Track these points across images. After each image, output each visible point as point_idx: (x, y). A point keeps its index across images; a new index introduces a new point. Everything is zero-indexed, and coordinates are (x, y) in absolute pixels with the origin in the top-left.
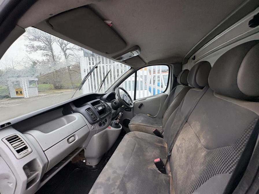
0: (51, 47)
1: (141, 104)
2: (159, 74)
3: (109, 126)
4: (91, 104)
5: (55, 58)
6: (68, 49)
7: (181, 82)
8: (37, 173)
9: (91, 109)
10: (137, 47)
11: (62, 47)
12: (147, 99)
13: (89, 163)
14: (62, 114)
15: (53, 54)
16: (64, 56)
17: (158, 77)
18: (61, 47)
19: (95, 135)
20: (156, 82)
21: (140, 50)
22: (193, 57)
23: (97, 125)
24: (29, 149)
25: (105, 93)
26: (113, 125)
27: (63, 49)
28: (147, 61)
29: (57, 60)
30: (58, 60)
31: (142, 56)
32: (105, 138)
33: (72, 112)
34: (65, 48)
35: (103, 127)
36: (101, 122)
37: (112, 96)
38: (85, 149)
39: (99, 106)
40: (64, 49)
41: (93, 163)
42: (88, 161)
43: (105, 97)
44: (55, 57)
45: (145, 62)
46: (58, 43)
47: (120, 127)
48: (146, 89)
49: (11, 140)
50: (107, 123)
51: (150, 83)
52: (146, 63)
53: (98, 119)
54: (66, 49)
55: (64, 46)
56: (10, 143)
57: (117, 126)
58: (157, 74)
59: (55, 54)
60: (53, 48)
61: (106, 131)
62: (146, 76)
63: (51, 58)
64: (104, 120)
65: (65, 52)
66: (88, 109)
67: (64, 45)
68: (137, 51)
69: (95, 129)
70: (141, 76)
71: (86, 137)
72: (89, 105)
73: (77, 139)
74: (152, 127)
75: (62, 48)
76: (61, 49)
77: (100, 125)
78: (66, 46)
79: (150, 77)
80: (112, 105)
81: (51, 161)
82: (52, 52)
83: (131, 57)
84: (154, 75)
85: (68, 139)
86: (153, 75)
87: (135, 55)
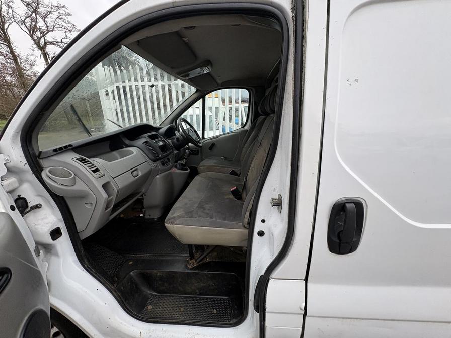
0: (5, 34)
1: (212, 144)
2: (237, 105)
3: (172, 167)
4: (148, 136)
5: (19, 62)
6: (50, 43)
7: (261, 111)
8: (111, 197)
9: (150, 143)
10: (208, 63)
11: (35, 37)
12: (221, 137)
13: (150, 216)
14: (109, 150)
15: (12, 52)
16: (43, 59)
17: (237, 110)
18: (32, 36)
19: (158, 176)
20: (234, 118)
21: (212, 66)
22: (276, 79)
23: (159, 163)
24: (102, 172)
25: (160, 127)
26: (178, 167)
27: (37, 43)
28: (220, 82)
29: (25, 66)
30: (29, 66)
31: (213, 74)
32: (169, 181)
33: (124, 146)
34: (42, 40)
35: (165, 167)
36: (163, 160)
37: (170, 132)
38: (145, 195)
39: (158, 141)
40: (39, 42)
41: (155, 215)
42: (148, 213)
43: (162, 131)
44: (18, 59)
45: (217, 83)
46: (23, 27)
47: (188, 170)
48: (219, 129)
49: (82, 160)
50: (170, 164)
51: (224, 120)
52: (218, 85)
53: (160, 156)
54: (45, 44)
55: (39, 36)
56: (83, 163)
57: (183, 167)
58: (234, 105)
59: (17, 51)
60: (12, 39)
61: (170, 173)
62: (217, 108)
63: (8, 61)
64: (166, 160)
65: (42, 49)
66: (146, 143)
67: (38, 34)
68: (209, 67)
69: (157, 168)
70: (210, 108)
71: (148, 177)
72: (145, 138)
73: (140, 174)
74: (228, 168)
75: (34, 40)
76: (32, 42)
77: (163, 164)
78: (44, 36)
79: (224, 109)
80: (172, 142)
81: (121, 189)
82: (9, 45)
83: (200, 74)
84: (231, 106)
85: (132, 172)
86: (227, 105)
87: (205, 72)
